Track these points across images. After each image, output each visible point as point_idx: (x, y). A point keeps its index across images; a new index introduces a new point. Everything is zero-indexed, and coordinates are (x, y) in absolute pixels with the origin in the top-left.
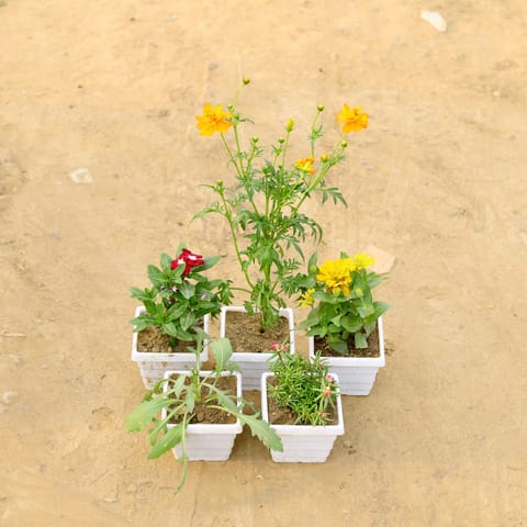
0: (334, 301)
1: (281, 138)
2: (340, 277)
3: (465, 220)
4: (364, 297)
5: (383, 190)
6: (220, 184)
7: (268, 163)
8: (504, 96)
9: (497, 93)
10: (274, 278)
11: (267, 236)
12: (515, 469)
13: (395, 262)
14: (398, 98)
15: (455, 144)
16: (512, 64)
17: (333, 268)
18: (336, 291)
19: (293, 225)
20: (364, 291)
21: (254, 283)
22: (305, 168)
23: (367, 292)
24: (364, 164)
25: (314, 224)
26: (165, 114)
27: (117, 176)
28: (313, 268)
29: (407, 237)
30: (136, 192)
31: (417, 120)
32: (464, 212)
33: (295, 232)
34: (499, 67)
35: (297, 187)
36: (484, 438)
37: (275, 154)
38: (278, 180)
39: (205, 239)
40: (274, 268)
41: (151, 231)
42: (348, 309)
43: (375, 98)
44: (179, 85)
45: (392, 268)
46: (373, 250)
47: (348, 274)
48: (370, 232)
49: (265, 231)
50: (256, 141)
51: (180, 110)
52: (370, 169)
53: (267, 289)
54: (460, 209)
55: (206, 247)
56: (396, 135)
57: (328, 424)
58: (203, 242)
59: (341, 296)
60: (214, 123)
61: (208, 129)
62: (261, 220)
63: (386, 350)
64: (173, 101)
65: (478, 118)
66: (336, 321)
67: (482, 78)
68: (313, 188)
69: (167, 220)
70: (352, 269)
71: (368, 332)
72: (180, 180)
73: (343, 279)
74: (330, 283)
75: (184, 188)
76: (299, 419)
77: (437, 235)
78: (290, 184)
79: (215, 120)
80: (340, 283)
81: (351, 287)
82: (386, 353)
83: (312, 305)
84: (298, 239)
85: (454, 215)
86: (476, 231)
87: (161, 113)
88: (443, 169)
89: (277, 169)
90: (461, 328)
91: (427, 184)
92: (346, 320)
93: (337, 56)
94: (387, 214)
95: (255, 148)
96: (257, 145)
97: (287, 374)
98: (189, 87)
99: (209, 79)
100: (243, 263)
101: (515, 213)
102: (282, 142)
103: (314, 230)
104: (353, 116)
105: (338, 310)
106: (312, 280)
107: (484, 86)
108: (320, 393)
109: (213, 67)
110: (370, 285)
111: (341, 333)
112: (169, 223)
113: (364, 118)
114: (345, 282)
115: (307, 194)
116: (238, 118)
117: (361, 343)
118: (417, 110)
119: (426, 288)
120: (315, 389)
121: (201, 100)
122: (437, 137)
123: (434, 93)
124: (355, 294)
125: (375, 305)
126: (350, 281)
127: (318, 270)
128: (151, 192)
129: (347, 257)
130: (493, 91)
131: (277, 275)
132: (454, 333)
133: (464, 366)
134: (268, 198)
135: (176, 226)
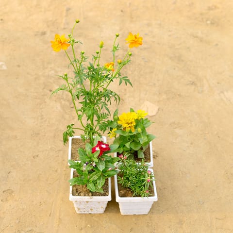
0: (126, 135)
1: (97, 51)
2: (130, 122)
3: (193, 87)
4: (142, 132)
5: (152, 72)
6: (66, 75)
7: (91, 64)
8: (212, 23)
9: (209, 22)
10: (95, 123)
11: (91, 102)
12: (220, 219)
13: (159, 109)
14: (160, 25)
15: (188, 48)
16: (216, 7)
17: (126, 117)
18: (128, 130)
19: (105, 96)
20: (142, 130)
21: (85, 125)
22: (109, 68)
23: (144, 130)
24: (143, 59)
25: (115, 95)
26: (44, 33)
27: (19, 66)
28: (116, 117)
29: (164, 96)
30: (28, 74)
31: (170, 36)
32: (193, 83)
33: (105, 100)
34: (210, 9)
35: (106, 77)
36: (204, 203)
37: (94, 60)
38: (96, 73)
39: (63, 99)
40: (95, 118)
41: (35, 94)
42: (134, 139)
43: (149, 25)
44: (51, 19)
45: (157, 113)
46: (147, 103)
47: (134, 121)
48: (146, 94)
49: (90, 100)
50: (83, 53)
51: (52, 31)
52: (146, 62)
53: (91, 129)
54: (191, 81)
55: (63, 102)
56: (159, 43)
57: (149, 196)
58: (62, 100)
59: (130, 132)
60: (60, 45)
61: (57, 48)
62: (88, 94)
63: (154, 156)
64: (48, 26)
65: (200, 34)
66: (128, 145)
67: (201, 14)
68: (115, 77)
69: (44, 88)
70: (136, 118)
71: (144, 149)
72: (51, 68)
73: (131, 123)
74: (125, 125)
75: (53, 72)
76: (134, 194)
77: (180, 95)
78: (103, 75)
79: (61, 43)
80: (130, 125)
81: (136, 127)
82: (154, 158)
83: (115, 137)
84: (107, 103)
85: (188, 85)
86: (199, 93)
87: (42, 33)
88: (183, 61)
89: (95, 67)
90: (192, 144)
91: (174, 69)
92: (133, 144)
93: (130, 4)
94: (155, 84)
95: (83, 57)
96: (84, 55)
97: (128, 171)
98: (56, 20)
99: (67, 16)
100: (79, 116)
101: (218, 83)
102: (98, 53)
103: (116, 98)
104: (134, 39)
105: (129, 139)
106: (115, 123)
107: (202, 19)
108: (145, 180)
109: (68, 10)
110: (145, 126)
111: (131, 150)
112: (45, 90)
113: (140, 40)
114: (132, 125)
115: (112, 80)
116: (74, 41)
117: (141, 155)
118: (170, 31)
119: (174, 123)
120: (142, 178)
121: (62, 26)
122: (179, 45)
123: (178, 22)
124: (137, 131)
125: (148, 136)
126: (135, 124)
127: (118, 118)
128: (36, 74)
129: (133, 111)
130: (207, 21)
131: (97, 122)
132: (188, 146)
133: (193, 164)
134: (91, 83)
135: (48, 92)
